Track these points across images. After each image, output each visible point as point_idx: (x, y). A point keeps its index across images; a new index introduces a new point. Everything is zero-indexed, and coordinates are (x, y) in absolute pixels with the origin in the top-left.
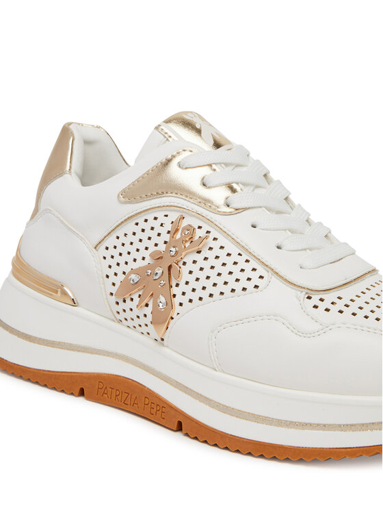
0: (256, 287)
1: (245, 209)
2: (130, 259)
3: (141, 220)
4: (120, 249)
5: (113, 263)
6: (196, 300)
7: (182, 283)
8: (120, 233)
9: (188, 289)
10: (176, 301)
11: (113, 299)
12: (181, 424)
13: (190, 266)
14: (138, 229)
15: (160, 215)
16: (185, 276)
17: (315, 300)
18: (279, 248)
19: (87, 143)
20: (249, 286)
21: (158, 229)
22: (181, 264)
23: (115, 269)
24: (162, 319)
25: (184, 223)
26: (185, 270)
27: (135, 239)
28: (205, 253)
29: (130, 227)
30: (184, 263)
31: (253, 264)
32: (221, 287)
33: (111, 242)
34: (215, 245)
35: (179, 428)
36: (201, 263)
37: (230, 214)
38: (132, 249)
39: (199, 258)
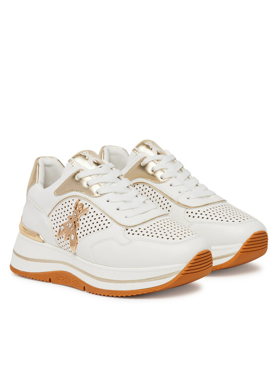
0: (107, 227)
1: (105, 194)
2: (61, 220)
3: (64, 203)
4: (58, 216)
5: (55, 222)
6: (85, 235)
7: (80, 228)
8: (57, 209)
9: (82, 230)
10: (78, 236)
11: (56, 238)
12: (85, 288)
13: (83, 221)
14: (63, 207)
15: (71, 200)
16: (81, 225)
17: (129, 231)
18: (118, 209)
19: (45, 166)
20: (104, 227)
21: (70, 206)
22: (79, 220)
23: (56, 225)
24: (74, 244)
25: (80, 202)
26: (80, 223)
27: (62, 211)
28: (88, 215)
29: (60, 206)
30: (80, 220)
31: (106, 218)
32: (94, 229)
33: (54, 213)
34: (92, 211)
35: (84, 289)
36: (87, 219)
37: (98, 197)
38: (62, 215)
39: (86, 217)
